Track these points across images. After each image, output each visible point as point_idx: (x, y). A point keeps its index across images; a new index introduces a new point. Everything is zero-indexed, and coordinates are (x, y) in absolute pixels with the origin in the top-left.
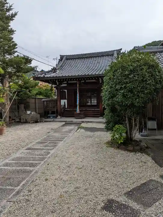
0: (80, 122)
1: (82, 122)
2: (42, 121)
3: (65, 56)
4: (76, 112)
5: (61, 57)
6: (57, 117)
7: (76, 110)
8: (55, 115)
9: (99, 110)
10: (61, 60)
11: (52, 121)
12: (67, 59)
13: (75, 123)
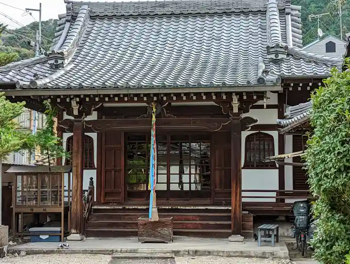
0: (168, 255)
1: (173, 252)
2: (19, 252)
3: (86, 7)
4: (148, 216)
5: (68, 9)
6: (68, 238)
7: (148, 209)
8: (58, 229)
9: (229, 211)
10: (70, 18)
11: (59, 252)
12: (93, 18)
13: (149, 256)
